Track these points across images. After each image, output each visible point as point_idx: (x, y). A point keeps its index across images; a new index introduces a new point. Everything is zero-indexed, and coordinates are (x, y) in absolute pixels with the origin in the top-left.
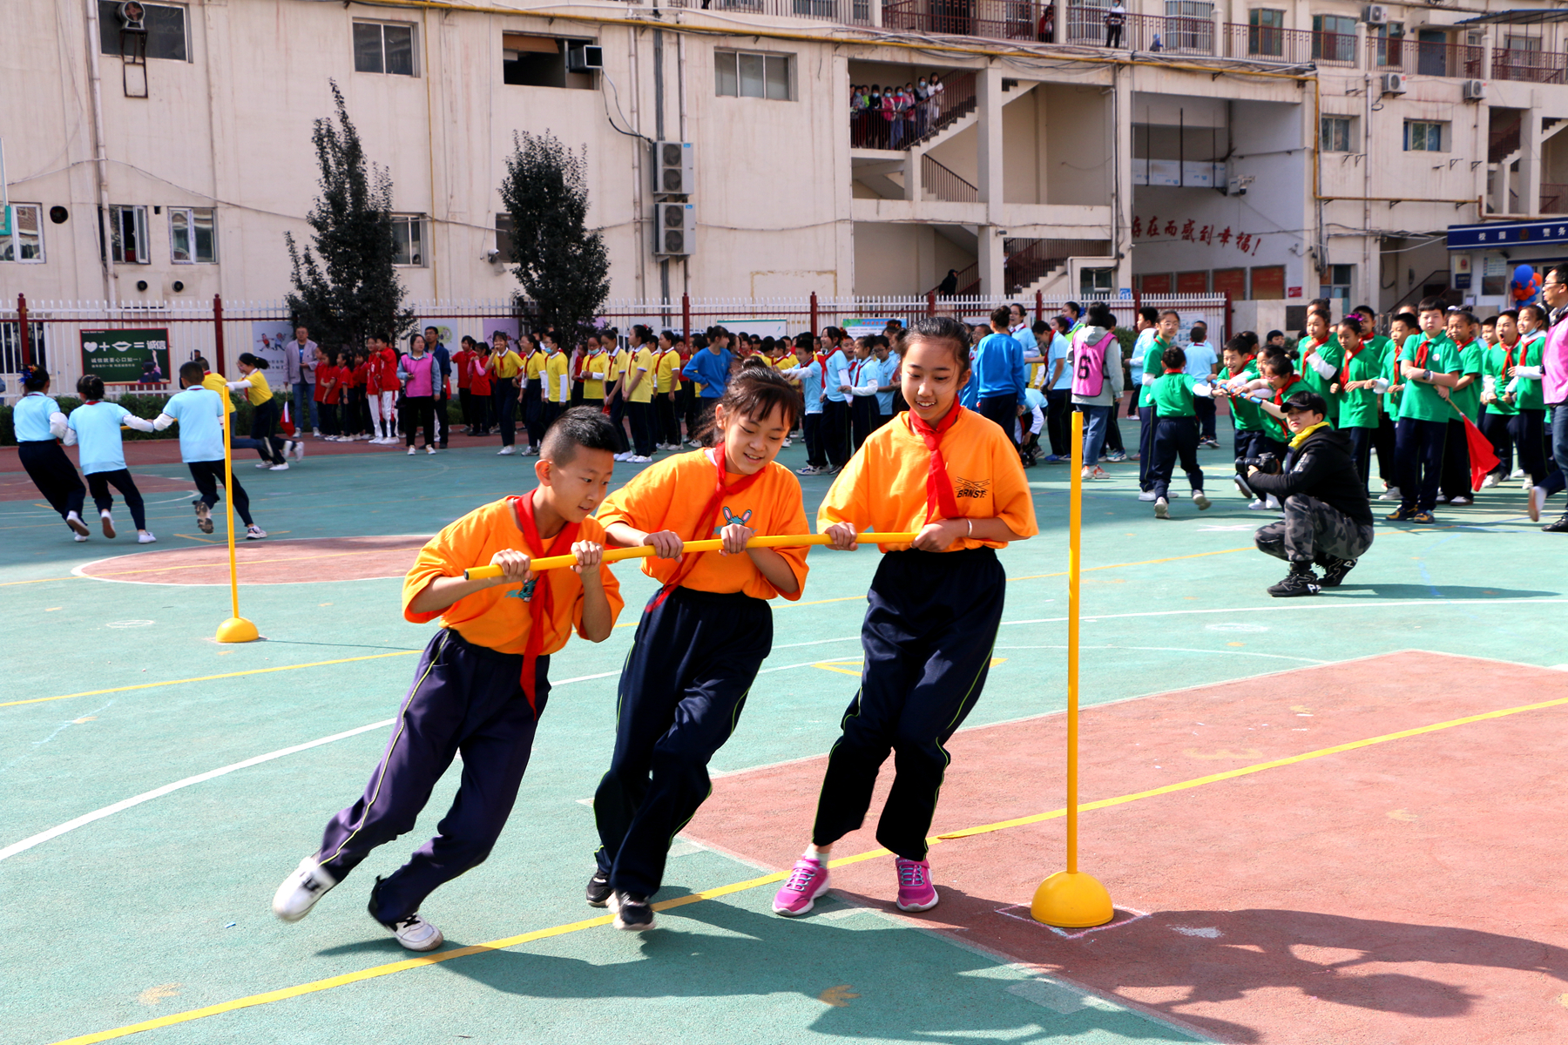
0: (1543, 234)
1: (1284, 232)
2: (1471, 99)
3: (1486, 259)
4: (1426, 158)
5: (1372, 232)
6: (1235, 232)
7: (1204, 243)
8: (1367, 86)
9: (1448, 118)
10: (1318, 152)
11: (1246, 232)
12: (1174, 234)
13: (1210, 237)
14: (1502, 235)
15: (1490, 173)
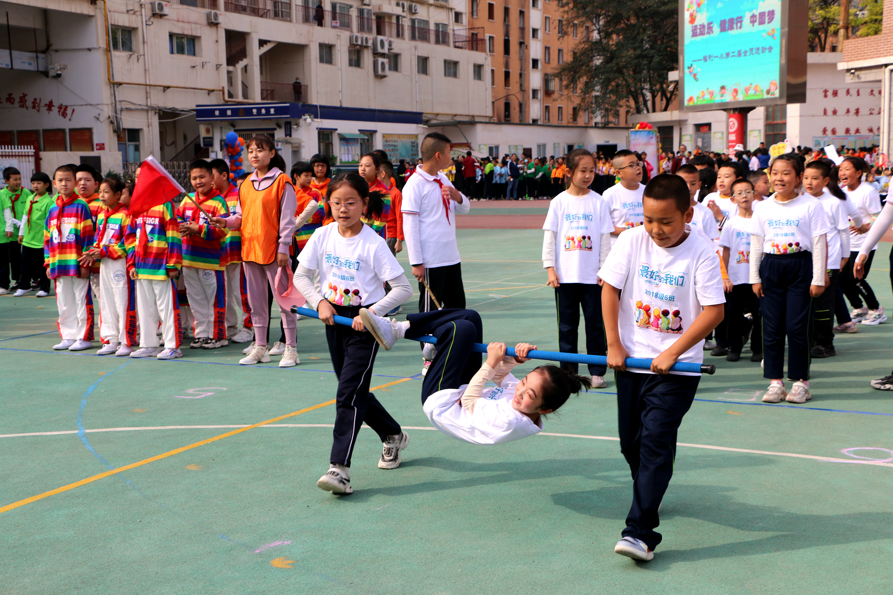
0: (252, 113)
1: (90, 105)
2: (212, 23)
3: (221, 128)
4: (185, 60)
5: (152, 107)
6: (56, 103)
7: (35, 111)
8: (141, 8)
9: (198, 34)
10: (110, 51)
11: (64, 104)
12: (13, 103)
13: (39, 106)
14: (229, 112)
15: (229, 72)
